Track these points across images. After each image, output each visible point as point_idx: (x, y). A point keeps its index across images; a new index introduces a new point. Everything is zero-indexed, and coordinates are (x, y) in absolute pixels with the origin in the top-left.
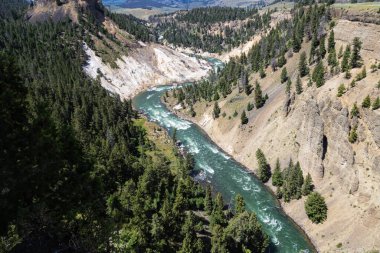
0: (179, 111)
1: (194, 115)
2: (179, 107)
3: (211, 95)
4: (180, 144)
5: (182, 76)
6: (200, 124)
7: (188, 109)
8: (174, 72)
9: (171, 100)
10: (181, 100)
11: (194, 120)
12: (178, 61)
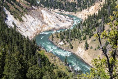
0: (62, 45)
1: (72, 48)
2: (61, 43)
3: (80, 36)
4: (68, 65)
5: (58, 25)
6: (77, 53)
7: (68, 44)
8: (53, 23)
9: (55, 39)
10: (62, 39)
11: (72, 51)
12: (54, 17)
